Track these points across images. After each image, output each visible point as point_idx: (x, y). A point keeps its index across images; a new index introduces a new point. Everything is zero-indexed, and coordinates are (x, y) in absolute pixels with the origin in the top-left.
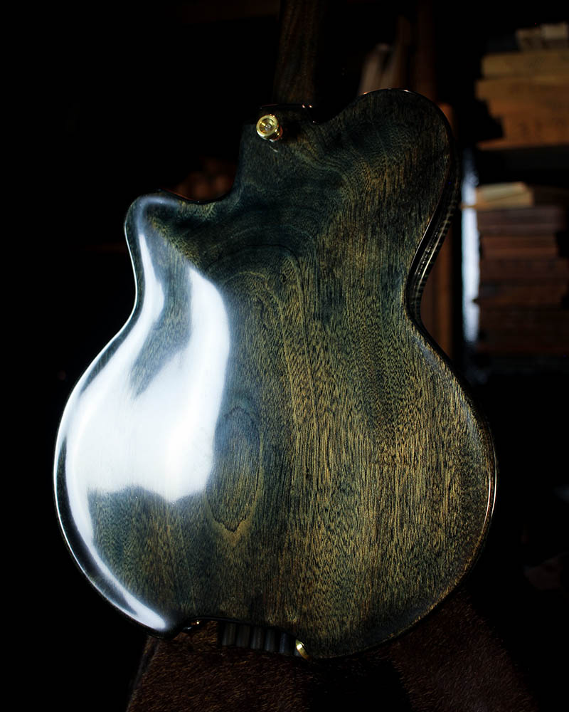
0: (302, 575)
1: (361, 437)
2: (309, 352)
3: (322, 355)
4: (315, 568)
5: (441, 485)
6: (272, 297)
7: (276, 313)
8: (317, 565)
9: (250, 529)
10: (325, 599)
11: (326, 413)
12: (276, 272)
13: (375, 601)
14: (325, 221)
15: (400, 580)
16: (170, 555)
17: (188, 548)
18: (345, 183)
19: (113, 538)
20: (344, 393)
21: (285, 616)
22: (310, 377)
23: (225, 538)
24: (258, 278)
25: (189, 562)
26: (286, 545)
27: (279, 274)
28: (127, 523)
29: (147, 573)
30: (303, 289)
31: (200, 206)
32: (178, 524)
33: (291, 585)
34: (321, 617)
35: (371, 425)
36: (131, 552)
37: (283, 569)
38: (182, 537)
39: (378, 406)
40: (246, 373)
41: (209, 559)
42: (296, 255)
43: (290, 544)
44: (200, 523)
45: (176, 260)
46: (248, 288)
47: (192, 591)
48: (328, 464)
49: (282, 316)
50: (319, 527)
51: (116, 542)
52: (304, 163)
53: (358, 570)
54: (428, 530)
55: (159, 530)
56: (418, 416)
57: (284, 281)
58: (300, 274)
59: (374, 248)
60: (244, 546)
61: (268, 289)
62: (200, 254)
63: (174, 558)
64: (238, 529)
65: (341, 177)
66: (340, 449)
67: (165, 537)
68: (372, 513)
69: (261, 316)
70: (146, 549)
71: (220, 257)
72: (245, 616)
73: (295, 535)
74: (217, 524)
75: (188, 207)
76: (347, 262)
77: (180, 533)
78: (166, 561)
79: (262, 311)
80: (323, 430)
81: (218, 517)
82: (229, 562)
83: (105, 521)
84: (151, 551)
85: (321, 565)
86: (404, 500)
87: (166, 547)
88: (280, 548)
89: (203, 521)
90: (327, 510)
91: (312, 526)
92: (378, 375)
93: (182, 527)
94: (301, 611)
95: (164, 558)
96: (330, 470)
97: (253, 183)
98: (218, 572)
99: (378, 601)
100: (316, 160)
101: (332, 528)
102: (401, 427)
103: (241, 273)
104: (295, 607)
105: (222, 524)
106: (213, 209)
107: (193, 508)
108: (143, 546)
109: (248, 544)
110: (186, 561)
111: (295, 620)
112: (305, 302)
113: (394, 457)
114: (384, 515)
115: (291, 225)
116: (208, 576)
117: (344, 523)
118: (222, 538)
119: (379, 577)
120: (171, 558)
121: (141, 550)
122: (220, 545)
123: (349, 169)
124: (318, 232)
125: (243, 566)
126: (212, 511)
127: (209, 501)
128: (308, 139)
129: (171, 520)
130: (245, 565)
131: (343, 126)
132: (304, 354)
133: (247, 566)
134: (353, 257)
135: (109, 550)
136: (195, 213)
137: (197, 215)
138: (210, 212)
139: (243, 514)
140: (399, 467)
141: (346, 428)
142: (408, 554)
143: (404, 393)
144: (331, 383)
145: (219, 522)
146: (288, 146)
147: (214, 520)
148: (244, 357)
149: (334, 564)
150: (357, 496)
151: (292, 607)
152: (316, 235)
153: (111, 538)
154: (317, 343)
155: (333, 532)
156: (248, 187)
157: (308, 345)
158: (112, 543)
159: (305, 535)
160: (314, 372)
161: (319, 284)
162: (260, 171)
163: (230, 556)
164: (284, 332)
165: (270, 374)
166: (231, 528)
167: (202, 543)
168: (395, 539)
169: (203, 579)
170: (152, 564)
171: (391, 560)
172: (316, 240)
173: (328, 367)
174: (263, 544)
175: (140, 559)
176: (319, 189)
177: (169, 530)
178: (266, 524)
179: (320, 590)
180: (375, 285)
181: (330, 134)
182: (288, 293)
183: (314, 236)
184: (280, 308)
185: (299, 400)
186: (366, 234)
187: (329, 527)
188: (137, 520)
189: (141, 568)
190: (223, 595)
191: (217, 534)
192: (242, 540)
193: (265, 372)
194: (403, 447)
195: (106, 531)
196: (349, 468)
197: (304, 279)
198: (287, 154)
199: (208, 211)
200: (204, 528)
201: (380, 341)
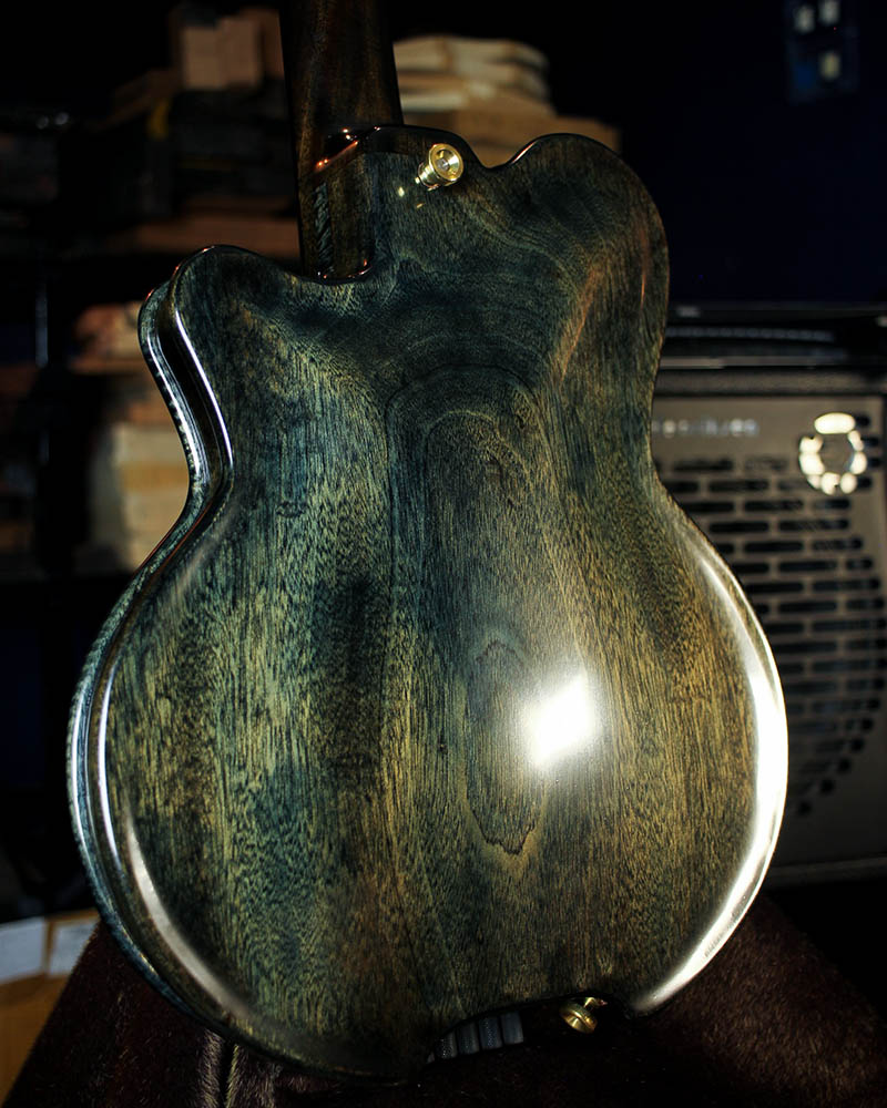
0: (613, 896)
1: (652, 665)
2: (573, 541)
3: (588, 544)
4: (628, 880)
5: (737, 720)
6: (511, 453)
7: (522, 479)
8: (630, 873)
9: (543, 840)
10: (641, 924)
11: (611, 635)
12: (506, 411)
13: (694, 906)
14: (553, 332)
15: (716, 865)
16: (405, 926)
17: (442, 904)
18: (563, 273)
19: (275, 931)
20: (623, 602)
21: (597, 968)
22: (582, 580)
23: (504, 869)
24: (482, 421)
25: (444, 930)
26: (591, 853)
27: (512, 416)
28: (304, 893)
29: (357, 975)
30: (548, 440)
31: (328, 288)
32: (420, 866)
33: (601, 916)
34: (638, 953)
35: (659, 647)
36: (318, 946)
37: (589, 895)
38: (429, 889)
39: (657, 616)
40: (497, 583)
41: (480, 912)
42: (529, 385)
43: (595, 851)
44: (461, 854)
45: (317, 385)
46: (470, 437)
47: (453, 978)
48: (626, 715)
49: (531, 485)
50: (628, 814)
51: (284, 936)
52: (486, 232)
53: (674, 867)
54: (735, 785)
55: (380, 886)
56: (699, 626)
57: (522, 427)
58: (541, 416)
59: (609, 378)
60: (534, 875)
61: (503, 440)
62: (367, 377)
63: (413, 931)
64: (524, 848)
65: (552, 263)
66: (634, 688)
67: (394, 897)
68: (680, 776)
69: (502, 486)
70: (351, 929)
71: (405, 384)
72: (544, 990)
73: (601, 836)
74: (490, 847)
75: (304, 286)
76: (587, 398)
77: (425, 881)
78: (397, 940)
79: (501, 477)
80: (612, 662)
81: (491, 836)
82: (514, 907)
83: (252, 901)
84: (363, 931)
85: (634, 873)
86: (707, 748)
87: (397, 914)
88: (584, 862)
89: (467, 850)
90: (633, 785)
91: (619, 813)
92: (648, 570)
93: (428, 870)
94: (616, 953)
95: (393, 936)
96: (629, 723)
97: (412, 257)
98: (497, 931)
99: (697, 906)
100: (504, 231)
101: (642, 810)
102: (686, 643)
103: (451, 412)
104: (608, 949)
105: (497, 846)
106: (353, 295)
107: (446, 830)
108: (342, 927)
109: (541, 869)
110: (438, 928)
111: (610, 970)
112: (554, 462)
113: (688, 688)
114: (692, 775)
115: (503, 335)
116: (481, 943)
117: (653, 799)
118: (499, 870)
119: (696, 867)
120: (408, 933)
121: (341, 935)
122: (497, 883)
123: (562, 252)
124: (548, 349)
125: (535, 908)
126: (481, 827)
127: (474, 812)
128: (483, 193)
129: (404, 862)
130: (538, 906)
131: (530, 182)
132: (568, 544)
133: (541, 907)
134: (591, 390)
135: (266, 955)
136: (321, 299)
137: (324, 303)
138: (348, 300)
139: (530, 821)
140: (695, 701)
141: (635, 655)
142: (720, 824)
143: (677, 594)
144: (607, 589)
145: (493, 844)
146: (455, 201)
147: (485, 842)
148: (488, 556)
149: (649, 867)
150: (661, 755)
151: (604, 952)
152: (546, 353)
153: (269, 931)
154: (580, 526)
155: (642, 816)
156: (408, 262)
157: (571, 529)
158: (273, 942)
159: (612, 832)
160: (586, 573)
161: (565, 432)
162: (419, 238)
163: (513, 897)
164: (538, 512)
165: (532, 582)
166: (514, 848)
167: (468, 888)
168: (706, 808)
169: (471, 951)
170: (366, 954)
171: (705, 839)
172: (548, 361)
173: (598, 561)
174: (560, 862)
175: (338, 954)
176: (526, 279)
177: (401, 882)
178: (563, 829)
179: (636, 911)
180: (617, 435)
181: (514, 192)
182: (532, 446)
183: (544, 355)
184: (526, 472)
185: (578, 620)
186: (600, 357)
187: (638, 810)
188: (328, 882)
189: (341, 970)
190: (507, 966)
191: (491, 866)
192: (531, 865)
193: (525, 579)
194: (693, 671)
195: (258, 922)
196: (648, 714)
197: (546, 424)
198: (457, 215)
199: (344, 299)
200: (469, 860)
201: (638, 519)
